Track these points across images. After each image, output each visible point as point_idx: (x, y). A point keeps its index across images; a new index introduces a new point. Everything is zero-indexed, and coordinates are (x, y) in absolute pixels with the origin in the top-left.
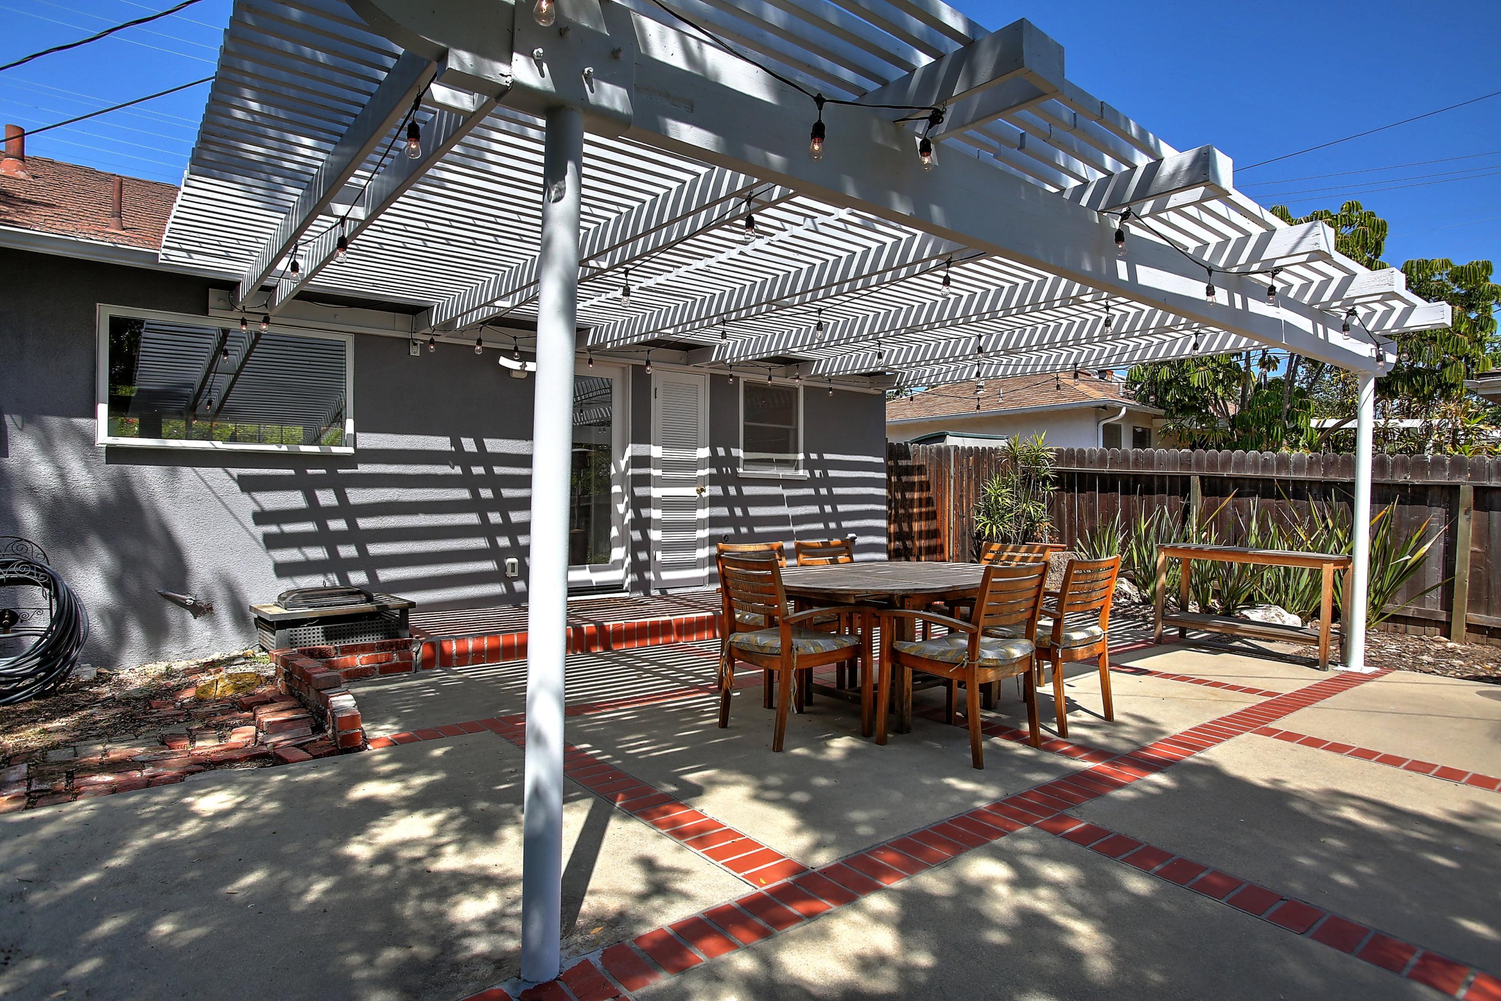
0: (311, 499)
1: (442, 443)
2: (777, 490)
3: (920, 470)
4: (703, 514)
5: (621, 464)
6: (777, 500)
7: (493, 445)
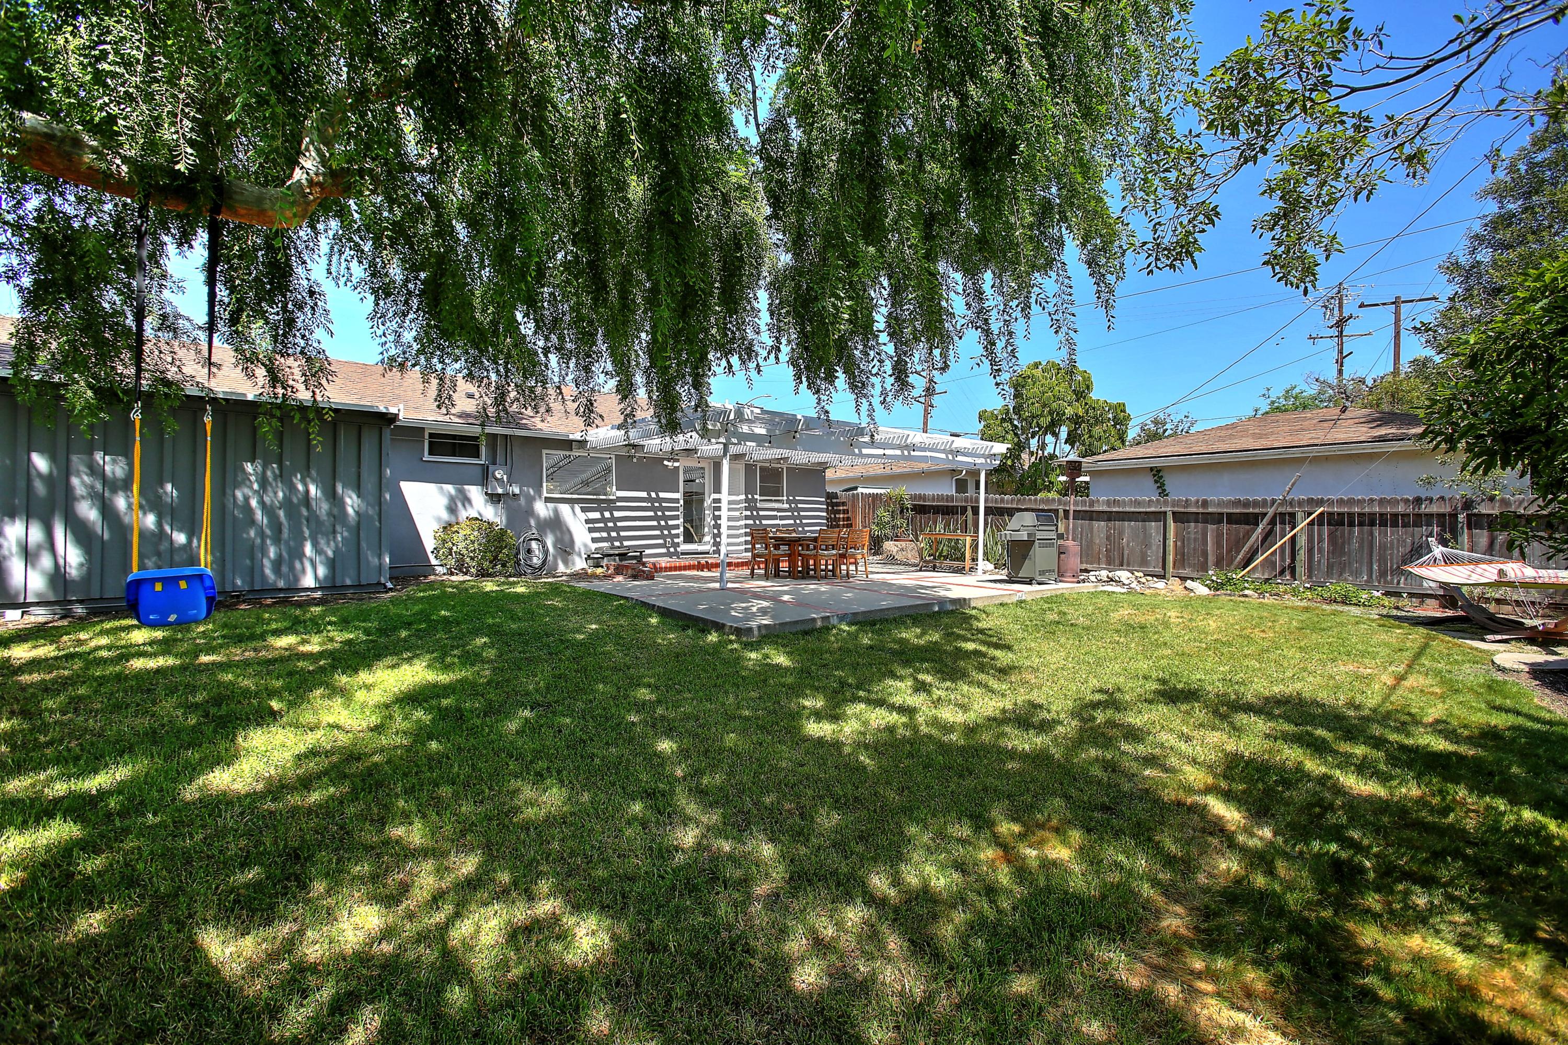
0: (602, 515)
1: (644, 494)
2: (775, 513)
3: (843, 504)
4: (743, 523)
5: (708, 502)
6: (775, 518)
7: (662, 495)
